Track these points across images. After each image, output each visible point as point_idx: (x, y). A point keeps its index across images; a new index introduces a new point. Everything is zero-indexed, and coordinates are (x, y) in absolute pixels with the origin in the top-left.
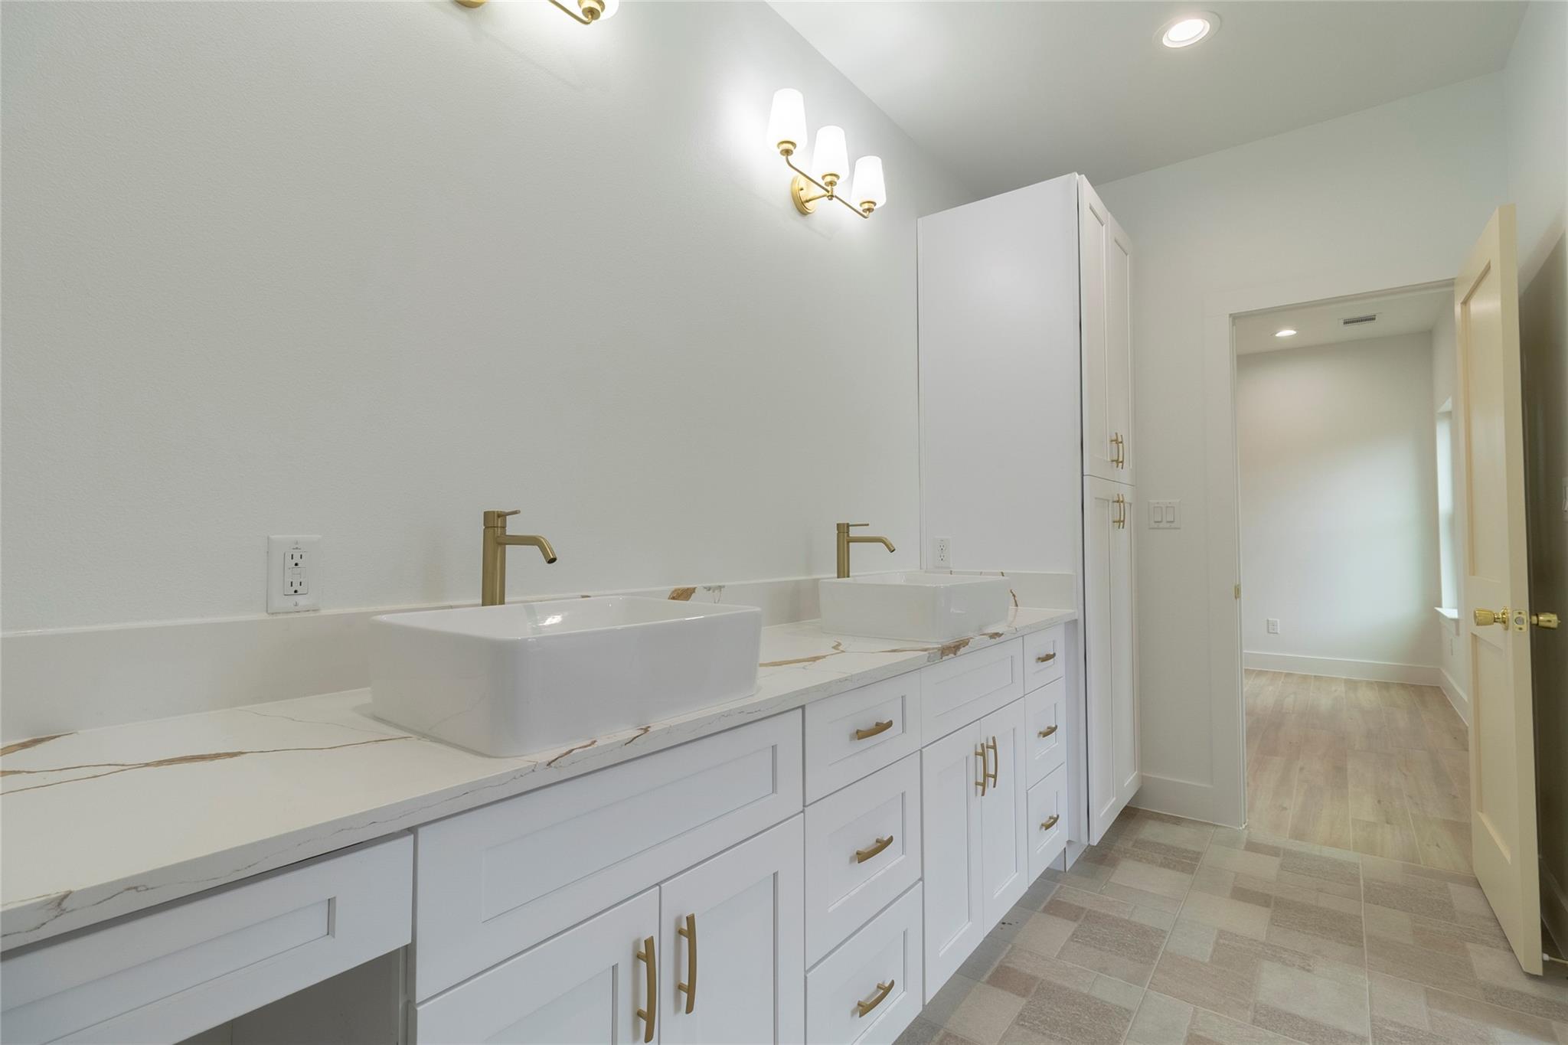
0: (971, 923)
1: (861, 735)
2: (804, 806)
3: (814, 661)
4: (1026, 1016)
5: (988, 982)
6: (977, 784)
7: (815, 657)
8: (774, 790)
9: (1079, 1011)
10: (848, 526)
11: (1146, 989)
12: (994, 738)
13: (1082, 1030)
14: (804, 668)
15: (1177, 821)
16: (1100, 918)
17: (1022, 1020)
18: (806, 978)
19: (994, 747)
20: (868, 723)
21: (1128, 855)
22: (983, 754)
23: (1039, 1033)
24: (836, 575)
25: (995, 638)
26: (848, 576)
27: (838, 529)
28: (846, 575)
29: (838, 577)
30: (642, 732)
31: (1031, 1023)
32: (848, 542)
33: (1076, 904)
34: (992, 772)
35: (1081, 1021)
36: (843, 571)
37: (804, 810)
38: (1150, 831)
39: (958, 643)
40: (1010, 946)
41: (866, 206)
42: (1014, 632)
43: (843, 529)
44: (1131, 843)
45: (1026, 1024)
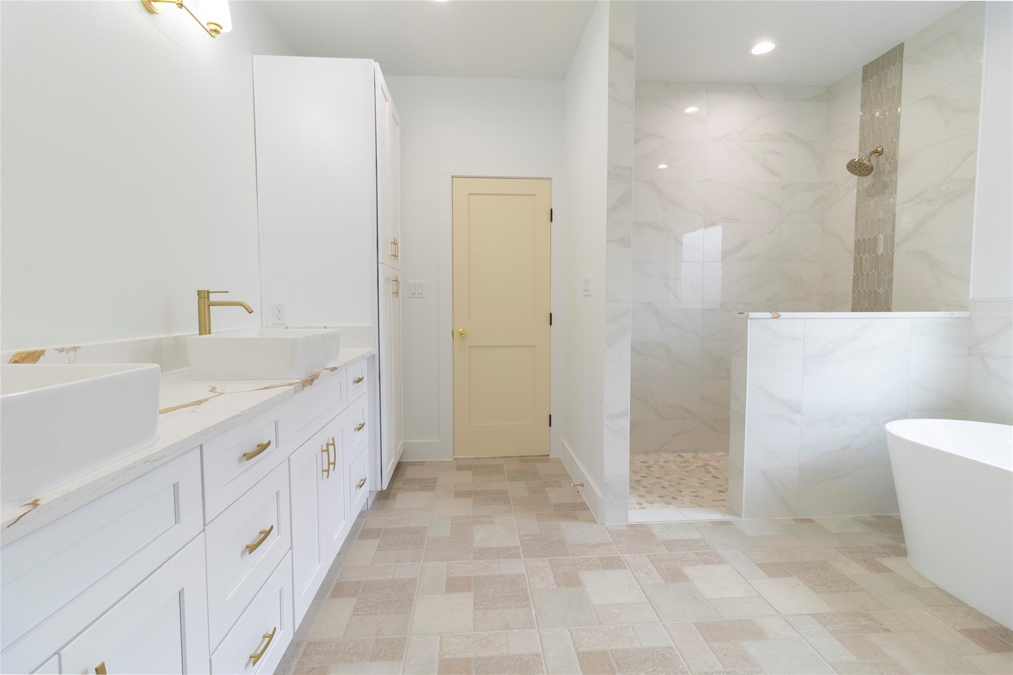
0: (320, 564)
1: (248, 456)
2: (205, 525)
3: (200, 404)
4: (358, 608)
5: (331, 597)
6: (323, 471)
7: (198, 401)
8: (177, 520)
9: (389, 591)
10: (208, 292)
11: (422, 563)
12: (333, 438)
13: (393, 602)
14: (192, 411)
15: (422, 463)
16: (391, 531)
17: (356, 611)
18: (210, 660)
19: (333, 444)
20: (251, 448)
21: (401, 490)
22: (327, 450)
23: (368, 615)
24: (198, 332)
25: (333, 371)
26: (210, 333)
27: (198, 295)
28: (208, 332)
29: (200, 334)
30: (30, 507)
31: (362, 611)
32: (209, 306)
33: (377, 528)
34: (332, 461)
35: (391, 596)
36: (204, 327)
37: (204, 529)
38: (410, 473)
39: (312, 377)
40: (341, 568)
41: (213, 27)
42: (344, 365)
43: (203, 296)
44: (401, 483)
45: (359, 613)
